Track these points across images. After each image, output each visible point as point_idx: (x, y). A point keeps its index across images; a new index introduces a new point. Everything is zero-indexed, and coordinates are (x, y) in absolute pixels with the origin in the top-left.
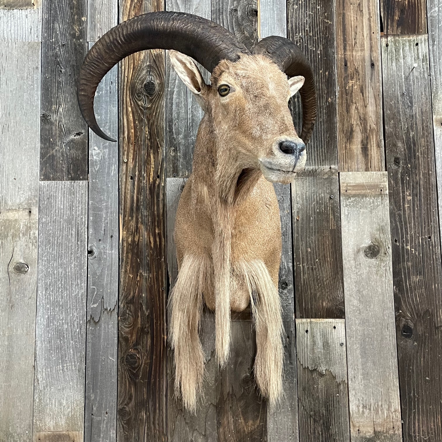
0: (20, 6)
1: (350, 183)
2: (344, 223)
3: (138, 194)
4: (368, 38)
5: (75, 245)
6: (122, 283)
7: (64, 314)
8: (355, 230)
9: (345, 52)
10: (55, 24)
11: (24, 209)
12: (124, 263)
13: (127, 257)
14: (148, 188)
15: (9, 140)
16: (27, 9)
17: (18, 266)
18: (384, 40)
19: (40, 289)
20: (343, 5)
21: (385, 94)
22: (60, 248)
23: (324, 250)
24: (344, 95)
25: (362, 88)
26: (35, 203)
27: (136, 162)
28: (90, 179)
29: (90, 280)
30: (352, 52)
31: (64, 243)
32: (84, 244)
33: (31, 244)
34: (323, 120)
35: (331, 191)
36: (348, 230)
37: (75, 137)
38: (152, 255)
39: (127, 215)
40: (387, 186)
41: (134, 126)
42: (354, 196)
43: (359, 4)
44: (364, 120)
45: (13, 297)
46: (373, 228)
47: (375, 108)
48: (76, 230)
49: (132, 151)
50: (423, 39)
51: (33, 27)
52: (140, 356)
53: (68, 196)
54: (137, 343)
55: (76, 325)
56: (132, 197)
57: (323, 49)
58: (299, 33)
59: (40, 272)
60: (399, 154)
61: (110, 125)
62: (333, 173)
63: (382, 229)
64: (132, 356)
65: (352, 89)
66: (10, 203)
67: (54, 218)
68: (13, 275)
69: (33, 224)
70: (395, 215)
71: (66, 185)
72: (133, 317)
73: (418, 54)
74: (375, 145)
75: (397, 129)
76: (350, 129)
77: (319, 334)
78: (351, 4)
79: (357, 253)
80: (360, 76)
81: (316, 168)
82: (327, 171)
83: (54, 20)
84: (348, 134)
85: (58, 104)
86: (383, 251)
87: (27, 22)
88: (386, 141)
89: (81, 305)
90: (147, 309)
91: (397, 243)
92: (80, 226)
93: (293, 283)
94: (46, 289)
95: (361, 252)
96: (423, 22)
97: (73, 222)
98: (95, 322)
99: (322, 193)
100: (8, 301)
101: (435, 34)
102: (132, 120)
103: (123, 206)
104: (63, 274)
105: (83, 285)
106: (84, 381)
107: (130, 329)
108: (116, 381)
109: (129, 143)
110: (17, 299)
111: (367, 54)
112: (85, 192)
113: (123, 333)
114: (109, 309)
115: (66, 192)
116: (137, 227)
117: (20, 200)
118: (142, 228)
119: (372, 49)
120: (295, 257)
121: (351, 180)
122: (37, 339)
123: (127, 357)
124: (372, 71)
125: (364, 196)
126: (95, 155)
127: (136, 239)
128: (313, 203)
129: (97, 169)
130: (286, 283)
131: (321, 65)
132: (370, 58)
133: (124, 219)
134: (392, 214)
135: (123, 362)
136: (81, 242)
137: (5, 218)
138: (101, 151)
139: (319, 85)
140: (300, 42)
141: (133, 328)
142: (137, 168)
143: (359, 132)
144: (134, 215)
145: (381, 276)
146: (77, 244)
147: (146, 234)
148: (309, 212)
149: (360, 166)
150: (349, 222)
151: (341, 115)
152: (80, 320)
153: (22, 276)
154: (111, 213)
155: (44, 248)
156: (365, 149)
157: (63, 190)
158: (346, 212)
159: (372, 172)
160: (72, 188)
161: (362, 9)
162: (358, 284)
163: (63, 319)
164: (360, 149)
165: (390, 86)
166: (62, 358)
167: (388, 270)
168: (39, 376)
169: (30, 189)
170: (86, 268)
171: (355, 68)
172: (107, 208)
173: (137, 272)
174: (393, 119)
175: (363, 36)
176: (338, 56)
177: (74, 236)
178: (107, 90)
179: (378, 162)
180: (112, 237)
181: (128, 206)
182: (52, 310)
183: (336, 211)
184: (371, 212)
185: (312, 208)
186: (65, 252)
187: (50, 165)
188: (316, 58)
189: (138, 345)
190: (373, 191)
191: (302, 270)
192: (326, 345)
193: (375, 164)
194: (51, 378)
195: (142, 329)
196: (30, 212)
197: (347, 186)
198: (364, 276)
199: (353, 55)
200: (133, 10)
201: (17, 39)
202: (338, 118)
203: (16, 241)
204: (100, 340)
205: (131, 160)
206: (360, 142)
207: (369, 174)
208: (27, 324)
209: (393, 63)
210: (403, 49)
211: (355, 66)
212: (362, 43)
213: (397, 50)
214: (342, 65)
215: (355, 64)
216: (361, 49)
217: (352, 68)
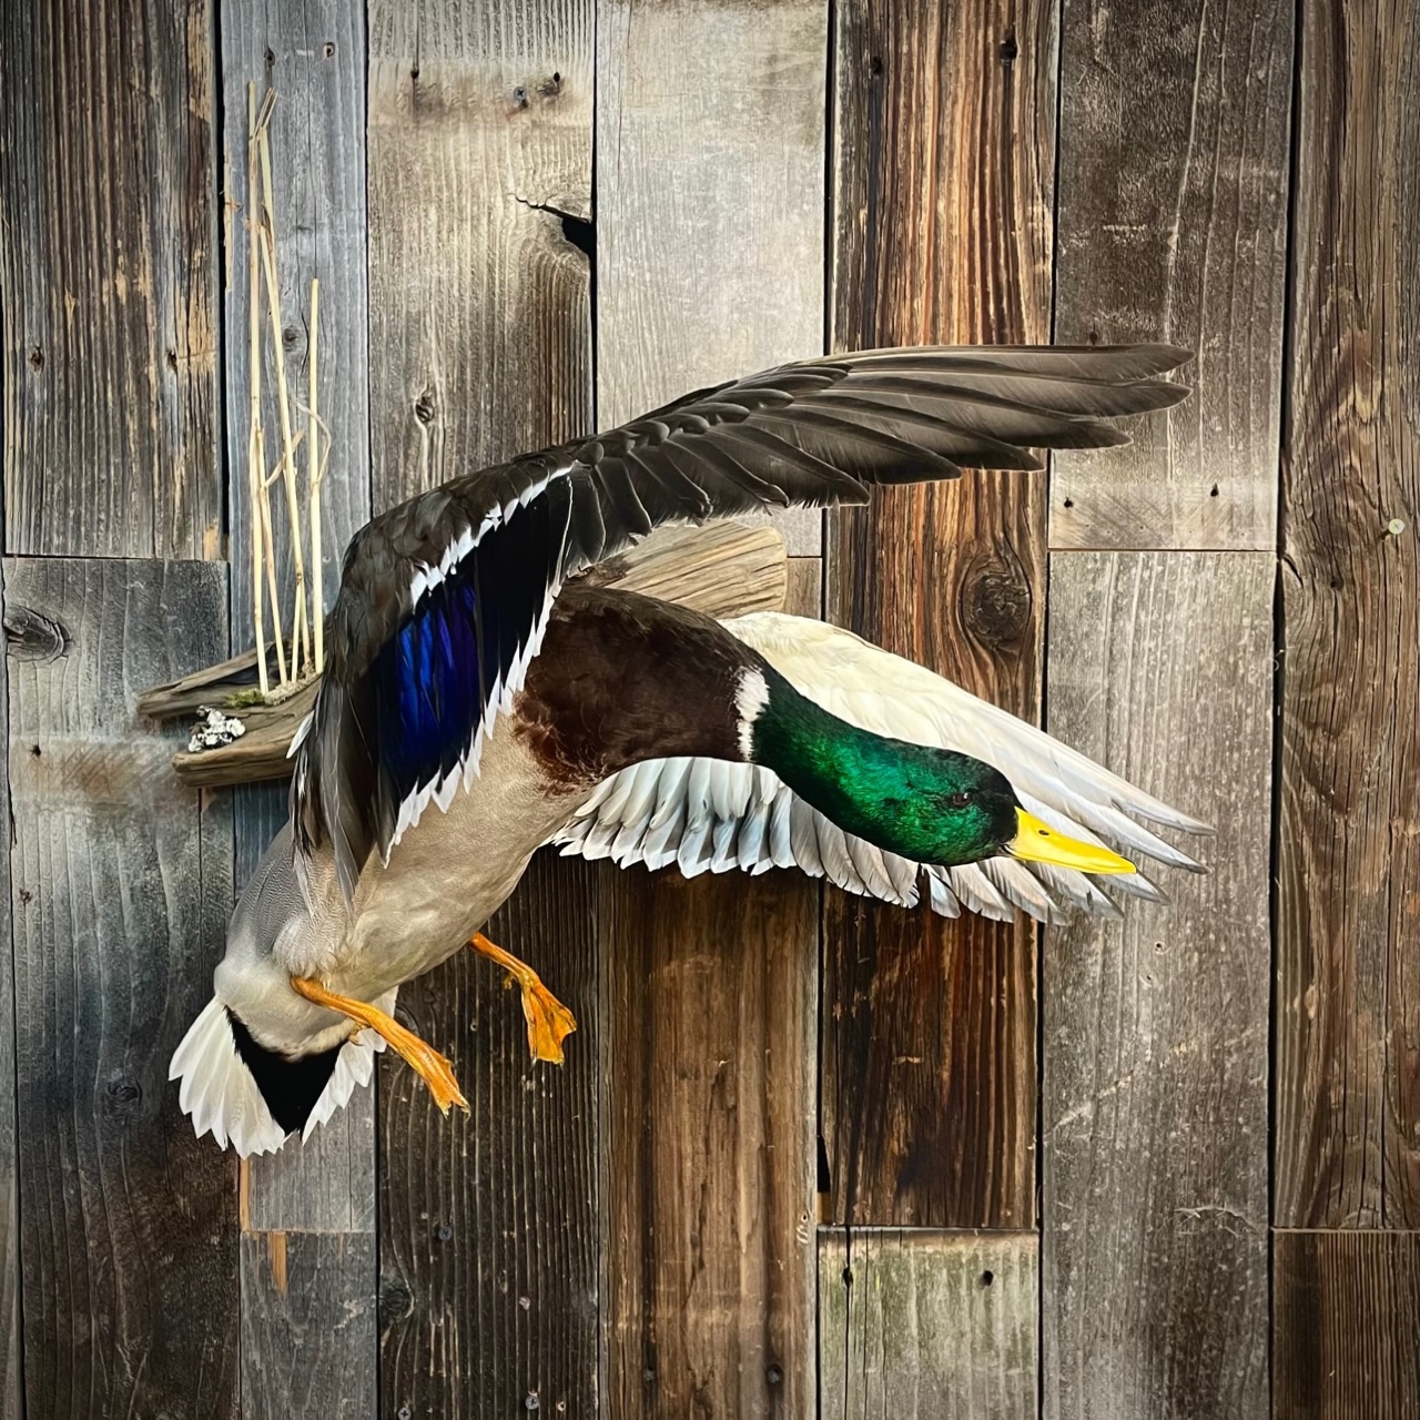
4: (758, 1241)
9: (646, 1307)
18: (832, 1254)
20: (646, 1082)
30: (684, 1307)
43: (721, 1079)
50: (1015, 1256)
57: (547, 1288)
58: (434, 1209)
73: (990, 1326)
78: (683, 1076)
96: (1018, 1171)
101: (1075, 1231)
111: (751, 1319)
119: (775, 1295)
124: (770, 1400)
131: (535, 1366)
132: (762, 1336)
161: (731, 1103)
171: (694, 1385)
175: (735, 1233)
176: (617, 1324)
199: (684, 1319)
209: (873, 1364)
210: (921, 1297)
211: (694, 1376)
212: (730, 1266)
213: (891, 1303)
214: (631, 1366)
215: (693, 1366)
216: (723, 1293)
217: (680, 1384)
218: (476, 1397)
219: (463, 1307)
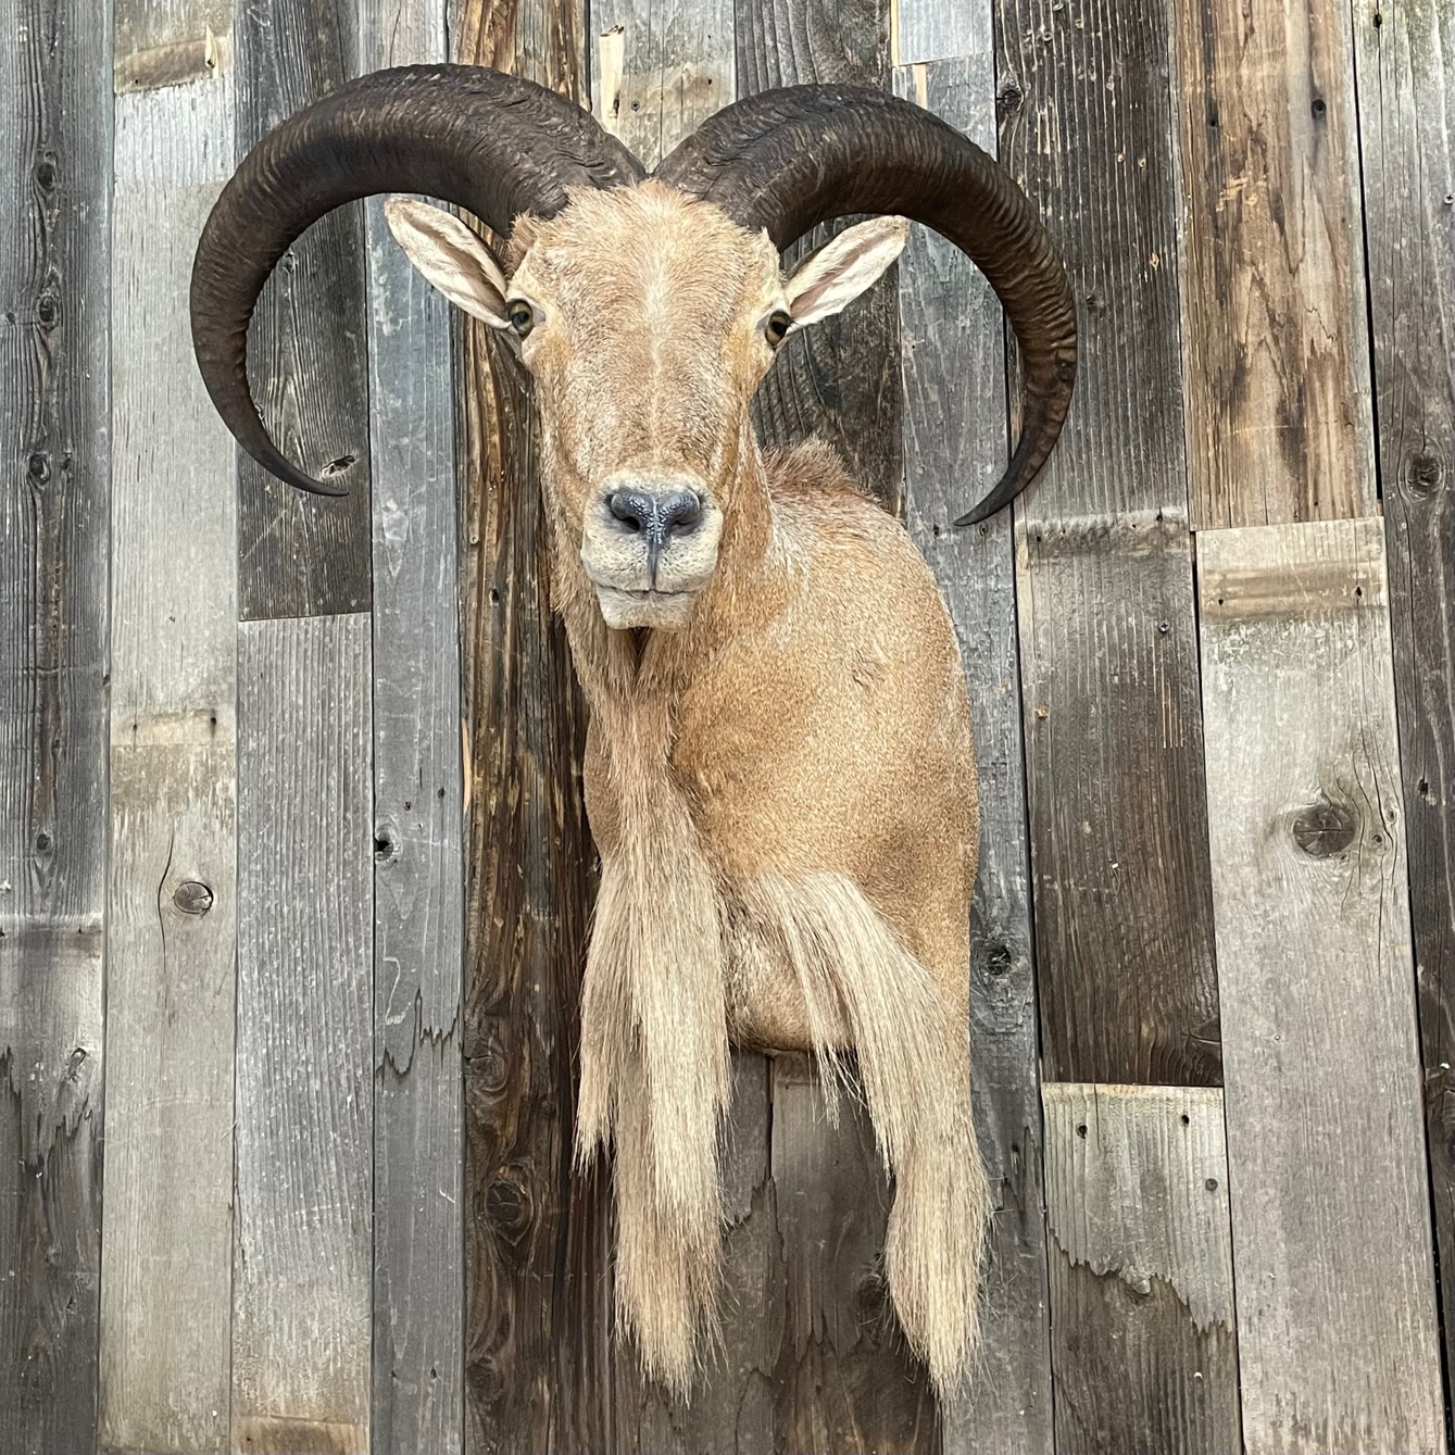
0: (178, 75)
1: (1237, 570)
2: (1213, 722)
3: (514, 648)
4: (1299, 5)
5: (339, 824)
6: (473, 948)
7: (310, 1044)
8: (1259, 749)
9: (1208, 72)
10: (270, 119)
11: (198, 713)
12: (478, 879)
13: (487, 859)
14: (543, 627)
15: (155, 499)
16: (192, 82)
17: (184, 892)
19: (245, 963)
21: (1369, 215)
22: (298, 832)
23: (1142, 827)
24: (1209, 238)
25: (1278, 199)
26: (226, 694)
27: (506, 543)
28: (377, 607)
29: (383, 935)
30: (1238, 68)
31: (306, 818)
32: (365, 820)
33: (218, 826)
34: (1132, 340)
35: (1165, 603)
36: (1231, 749)
37: (333, 475)
38: (561, 853)
39: (484, 722)
40: (1383, 576)
41: (501, 422)
42: (1253, 618)
44: (1285, 326)
45: (174, 989)
46: (1328, 740)
47: (1330, 272)
48: (339, 776)
49: (495, 507)
51: (210, 135)
52: (530, 1191)
53: (315, 664)
54: (519, 1150)
55: (343, 1081)
56: (498, 660)
57: (1127, 70)
58: (1037, 25)
59: (245, 910)
60: (1433, 443)
61: (432, 425)
62: (1168, 538)
63: (1363, 744)
64: (506, 1191)
65: (1240, 211)
66: (160, 696)
67: (280, 738)
68: (172, 919)
69: (223, 757)
70: (1418, 686)
71: (310, 630)
72: (506, 1061)
74: (1332, 417)
75: (1421, 348)
76: (1232, 366)
77: (1126, 1141)
79: (1266, 839)
80: (1269, 155)
81: (1105, 523)
82: (1145, 530)
83: (268, 105)
84: (1227, 384)
85: (282, 372)
86: (1368, 828)
87: (194, 124)
88: (1380, 398)
89: (357, 1017)
90: (547, 1034)
91: (1429, 798)
92: (350, 762)
93: (1029, 952)
94: (262, 965)
95: (1282, 834)
97: (331, 748)
98: (397, 1072)
99: (1128, 615)
100: (162, 1001)
102: (494, 405)
103: (471, 691)
104: (305, 918)
105: (362, 951)
106: (370, 1263)
107: (499, 1099)
108: (460, 1270)
109: (485, 481)
110: (184, 994)
111: (1296, 66)
112: (365, 649)
113: (478, 1112)
114: (436, 1032)
115: (309, 653)
116: (514, 757)
117: (187, 686)
118: (531, 763)
119: (1316, 44)
120: (1034, 853)
121: (1239, 559)
122: (239, 1121)
123: (491, 1193)
124: (1316, 129)
125: (1292, 616)
126: (389, 528)
127: (512, 801)
128: (1099, 654)
129: (394, 574)
130: (1004, 948)
131: (1120, 135)
132: (1306, 80)
133: (474, 734)
134: (1407, 683)
135: (480, 1209)
136: (355, 813)
137: (150, 743)
138: (406, 513)
139: (1113, 210)
140: (1040, 57)
141: (508, 1099)
142: (511, 562)
143: (1271, 373)
144: (506, 720)
145: (1362, 926)
146: (345, 818)
147: (541, 780)
148: (1083, 689)
149: (1273, 504)
150: (1231, 720)
151: (1198, 314)
152: (356, 1066)
153: (197, 921)
154: (439, 715)
155: (254, 835)
156: (1293, 437)
157: (303, 646)
158: (1222, 680)
159: (1323, 524)
160: (327, 639)
162: (1271, 958)
163: (307, 1062)
164: (1274, 438)
165: (1390, 178)
166: (306, 1186)
167: (1390, 904)
168: (246, 1240)
169: (213, 649)
170: (369, 896)
171: (1250, 130)
172: (426, 698)
173: (517, 912)
174: (1406, 306)
176: (1185, 87)
177: (334, 793)
178: (419, 312)
179: (1348, 483)
180: (442, 793)
181: (486, 692)
182: (280, 1030)
183: (1182, 680)
184: (1319, 679)
185: (1093, 672)
186: (310, 847)
187: (265, 569)
188: (1101, 109)
189: (524, 1155)
190: (1328, 597)
191: (1061, 903)
192: (1154, 1183)
193: (1336, 492)
194: (279, 1246)
195: (536, 1100)
196: (214, 720)
197: (1223, 582)
198: (1294, 926)
199: (1240, 77)
200: (489, 35)
201: (170, 182)
202: (1185, 326)
203: (178, 813)
204: (411, 1133)
205: (491, 537)
206: (1273, 411)
207: (1309, 531)
208: (211, 1075)
209: (1403, 86)
210: (1443, 24)
211: (1250, 121)
212: (1277, 27)
213: (1417, 34)
214: (1197, 122)
215: (1249, 113)
216: (1271, 50)
217: (1238, 130)
218: (1074, 166)
219: (1062, 98)
